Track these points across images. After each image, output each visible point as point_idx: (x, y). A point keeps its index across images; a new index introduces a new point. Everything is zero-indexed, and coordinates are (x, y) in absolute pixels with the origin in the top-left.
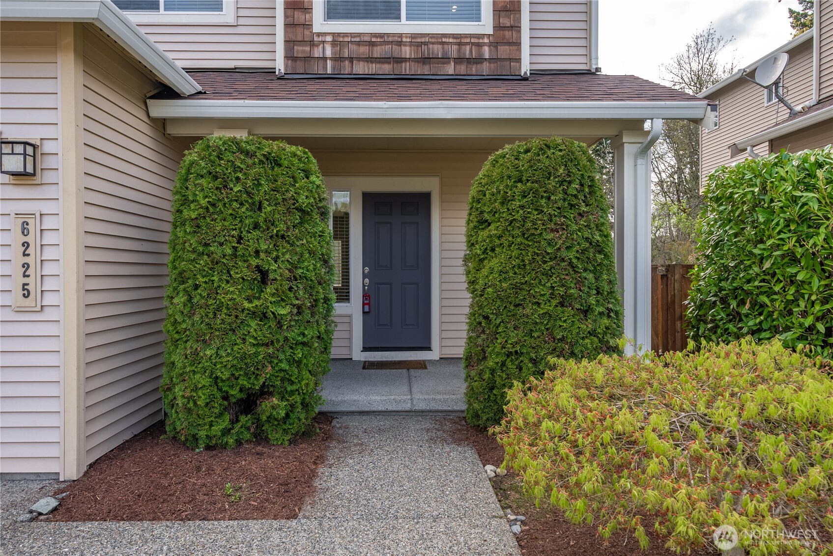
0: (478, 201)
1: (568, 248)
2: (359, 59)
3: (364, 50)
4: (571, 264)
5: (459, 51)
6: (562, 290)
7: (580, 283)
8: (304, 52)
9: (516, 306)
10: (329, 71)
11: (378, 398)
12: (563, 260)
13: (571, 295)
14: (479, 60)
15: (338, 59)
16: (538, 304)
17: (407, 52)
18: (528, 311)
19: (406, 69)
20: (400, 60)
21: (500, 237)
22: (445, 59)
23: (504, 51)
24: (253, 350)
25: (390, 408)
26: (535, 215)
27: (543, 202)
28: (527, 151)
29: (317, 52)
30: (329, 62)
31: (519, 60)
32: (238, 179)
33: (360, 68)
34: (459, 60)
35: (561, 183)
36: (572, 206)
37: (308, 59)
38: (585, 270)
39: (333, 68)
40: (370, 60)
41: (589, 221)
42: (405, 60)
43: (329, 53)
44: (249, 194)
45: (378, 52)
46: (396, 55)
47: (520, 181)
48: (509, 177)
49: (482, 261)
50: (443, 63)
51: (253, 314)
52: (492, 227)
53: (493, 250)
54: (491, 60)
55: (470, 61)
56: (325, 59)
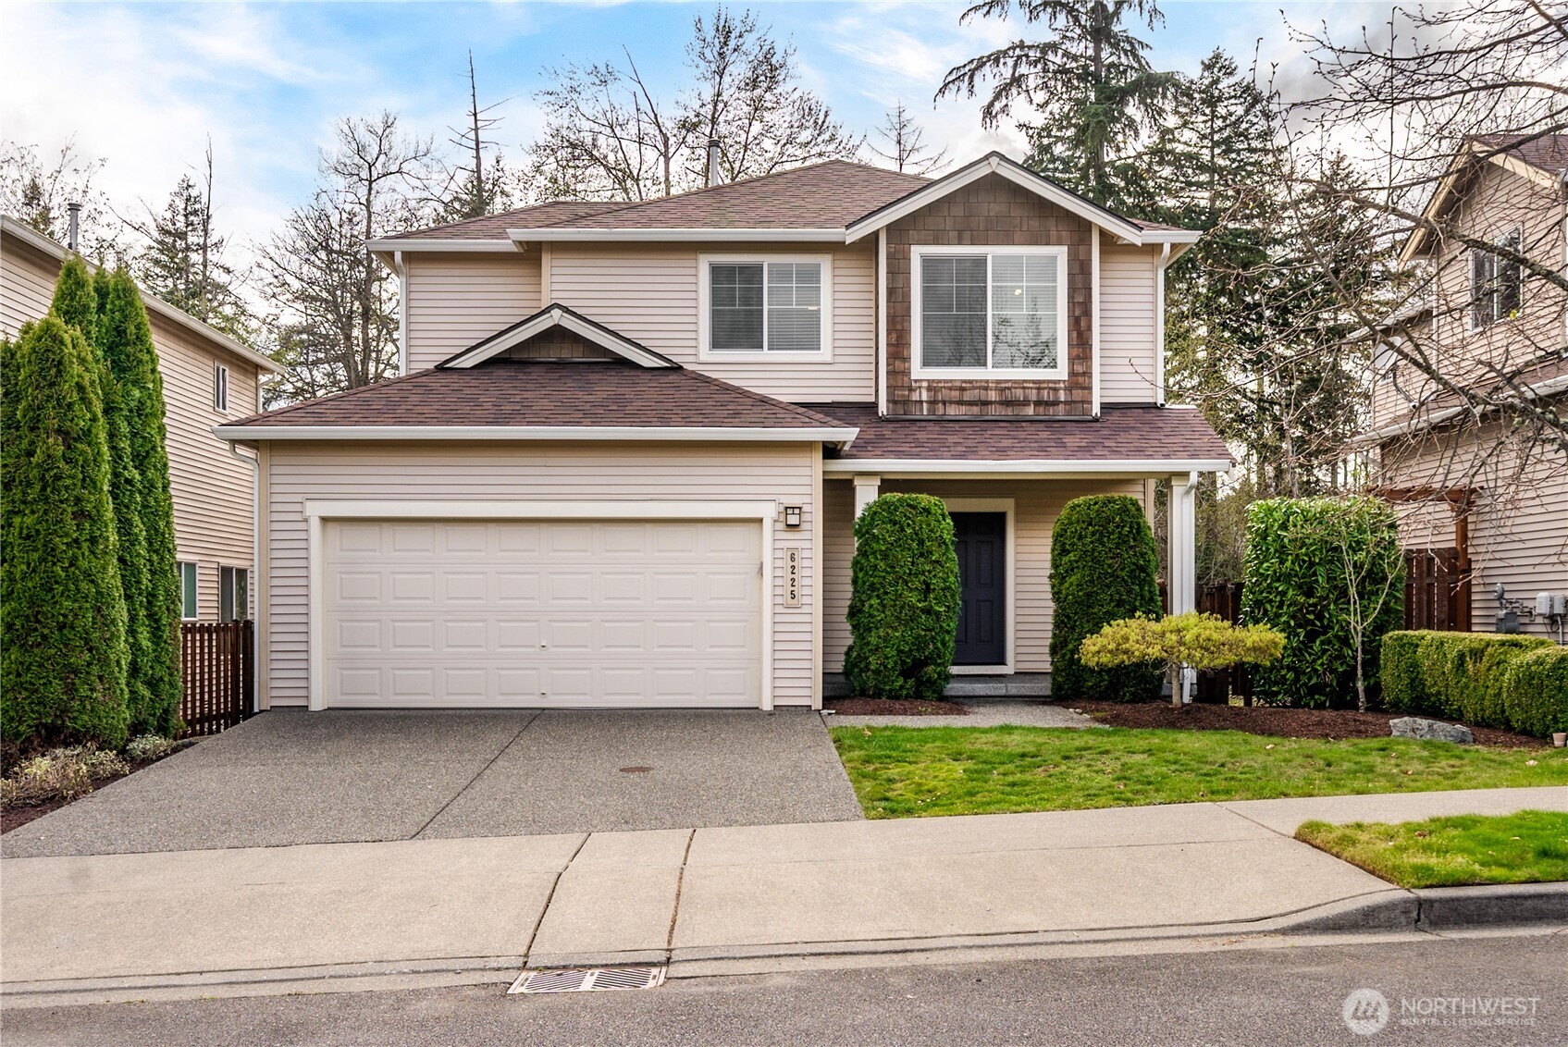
0: (1062, 536)
1: (1122, 570)
2: (951, 402)
3: (955, 394)
4: (1123, 579)
5: (1038, 394)
6: (1117, 597)
7: (1129, 592)
8: (903, 396)
9: (1088, 607)
10: (925, 413)
11: (980, 685)
12: (1118, 577)
13: (1124, 600)
14: (1056, 403)
15: (932, 403)
16: (1102, 606)
17: (993, 396)
18: (1096, 610)
19: (994, 412)
20: (986, 403)
21: (1077, 562)
22: (1026, 403)
23: (1078, 395)
24: (923, 633)
25: (989, 693)
26: (1100, 548)
27: (1105, 539)
28: (1096, 503)
29: (915, 397)
30: (925, 404)
31: (1090, 403)
32: (908, 525)
33: (953, 411)
34: (1038, 403)
35: (1117, 527)
36: (1124, 542)
37: (906, 402)
38: (1133, 583)
39: (929, 410)
40: (960, 403)
41: (1135, 552)
42: (991, 403)
43: (925, 397)
44: (917, 534)
45: (967, 396)
46: (983, 398)
47: (1090, 524)
48: (1083, 522)
49: (1064, 578)
50: (1024, 405)
51: (923, 610)
52: (1071, 554)
53: (1072, 570)
54: (1065, 403)
55: (1048, 404)
56: (921, 402)
